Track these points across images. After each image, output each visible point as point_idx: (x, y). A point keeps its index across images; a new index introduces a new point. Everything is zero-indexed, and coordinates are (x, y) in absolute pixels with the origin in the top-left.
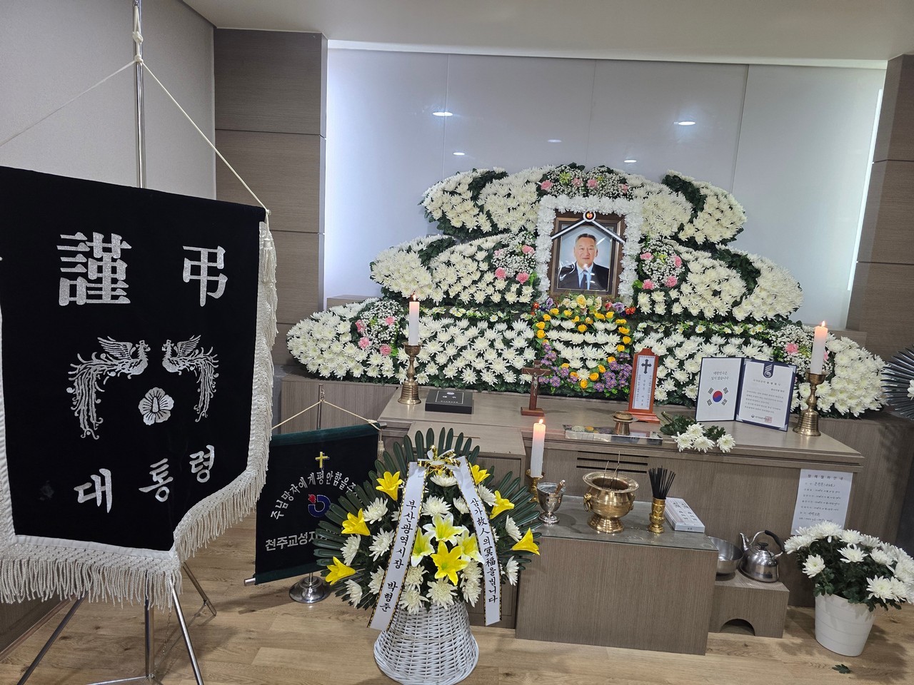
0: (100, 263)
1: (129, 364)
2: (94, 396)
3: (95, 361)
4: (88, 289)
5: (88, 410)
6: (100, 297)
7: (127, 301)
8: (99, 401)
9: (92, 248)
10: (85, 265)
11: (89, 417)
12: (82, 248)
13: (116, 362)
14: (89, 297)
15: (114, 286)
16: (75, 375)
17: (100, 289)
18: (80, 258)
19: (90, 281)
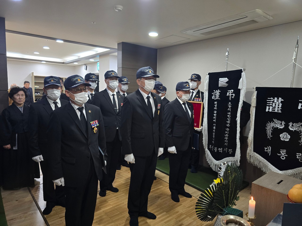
0: (275, 104)
1: (279, 126)
2: (271, 130)
3: (272, 123)
4: (272, 109)
5: (269, 133)
6: (275, 110)
7: (281, 112)
8: (272, 132)
9: (274, 101)
10: (272, 104)
11: (269, 134)
12: (272, 100)
13: (276, 124)
14: (272, 110)
15: (278, 108)
16: (268, 125)
17: (275, 109)
18: (271, 103)
19: (273, 107)
